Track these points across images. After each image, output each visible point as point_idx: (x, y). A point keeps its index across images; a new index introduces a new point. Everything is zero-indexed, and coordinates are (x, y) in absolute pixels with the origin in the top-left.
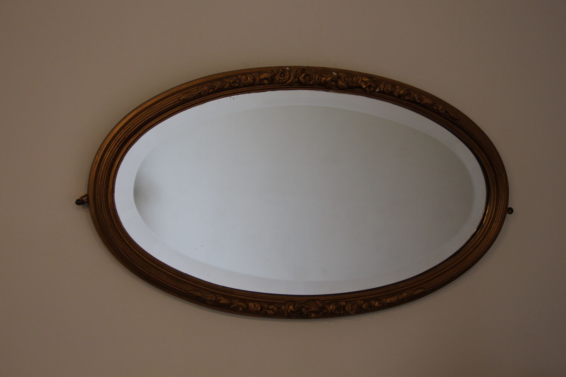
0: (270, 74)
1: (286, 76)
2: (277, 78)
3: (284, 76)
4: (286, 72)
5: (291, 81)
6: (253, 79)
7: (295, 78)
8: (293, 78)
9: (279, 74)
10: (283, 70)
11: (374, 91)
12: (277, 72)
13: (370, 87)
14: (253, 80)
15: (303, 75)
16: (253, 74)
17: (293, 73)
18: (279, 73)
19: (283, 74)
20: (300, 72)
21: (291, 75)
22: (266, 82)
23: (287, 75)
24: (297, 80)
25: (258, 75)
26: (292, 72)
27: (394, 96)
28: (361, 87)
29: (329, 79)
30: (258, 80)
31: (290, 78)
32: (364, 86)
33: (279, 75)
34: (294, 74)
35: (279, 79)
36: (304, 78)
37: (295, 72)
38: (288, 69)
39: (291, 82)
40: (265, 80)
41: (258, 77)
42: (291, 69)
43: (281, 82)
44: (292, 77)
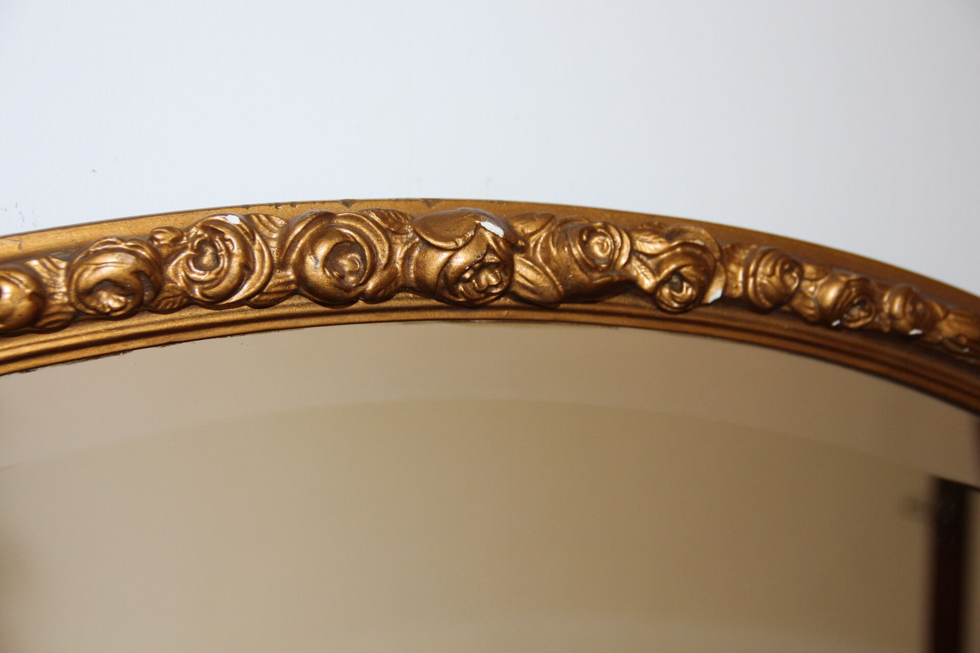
0: (131, 260)
1: (224, 262)
2: (176, 275)
3: (217, 258)
4: (224, 240)
5: (258, 285)
6: (28, 291)
7: (278, 265)
8: (266, 271)
9: (188, 252)
10: (205, 228)
11: (698, 300)
12: (175, 241)
13: (675, 279)
14: (31, 296)
15: (322, 250)
16: (34, 263)
17: (265, 241)
18: (185, 248)
19: (210, 251)
20: (307, 235)
21: (257, 255)
22: (111, 301)
23: (230, 255)
24: (290, 274)
25: (63, 265)
26: (258, 238)
27: (796, 315)
28: (630, 285)
29: (460, 259)
30: (67, 294)
31: (247, 268)
32: (648, 282)
33: (188, 258)
34: (273, 244)
35: (190, 282)
36: (329, 262)
37: (275, 236)
38: (234, 220)
39: (260, 291)
40: (104, 295)
41: (61, 280)
42: (255, 219)
43: (203, 295)
44: (262, 267)
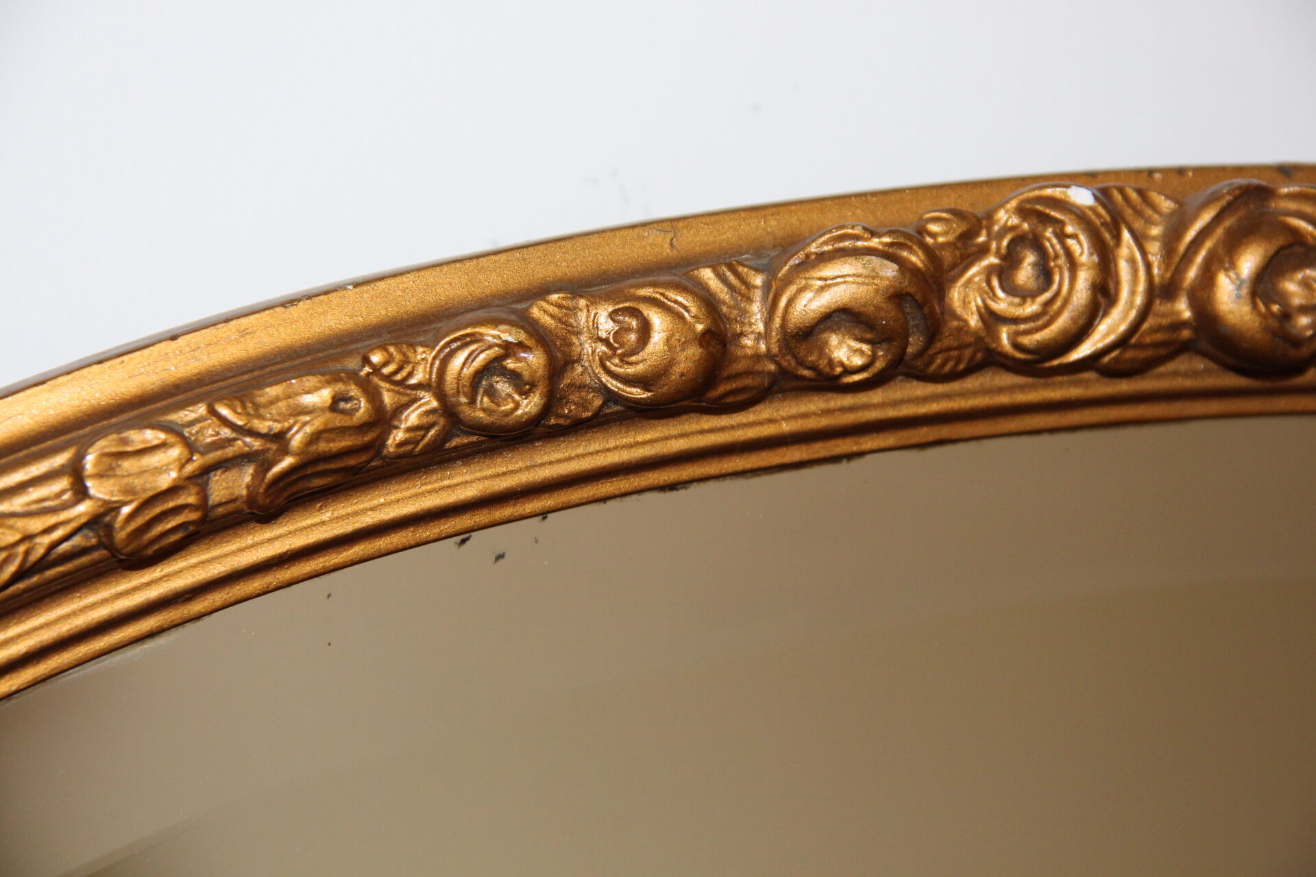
0: (889, 271)
1: (1060, 279)
2: (965, 303)
3: (1045, 274)
4: (1062, 236)
5: (1123, 328)
6: (700, 327)
7: (1159, 292)
8: (1139, 300)
9: (992, 260)
10: (1023, 212)
12: (967, 236)
14: (705, 339)
15: (1248, 263)
16: (707, 274)
17: (1139, 240)
18: (984, 251)
19: (1030, 258)
20: (1220, 232)
21: (1124, 268)
22: (845, 352)
23: (1073, 265)
24: (1183, 309)
25: (758, 280)
26: (1126, 235)
30: (766, 336)
31: (1103, 293)
33: (990, 271)
34: (1154, 248)
35: (991, 319)
36: (1263, 284)
37: (1155, 231)
38: (1082, 197)
39: (1122, 343)
40: (834, 339)
41: (756, 309)
42: (1118, 197)
43: (1017, 346)
44: (1133, 293)
